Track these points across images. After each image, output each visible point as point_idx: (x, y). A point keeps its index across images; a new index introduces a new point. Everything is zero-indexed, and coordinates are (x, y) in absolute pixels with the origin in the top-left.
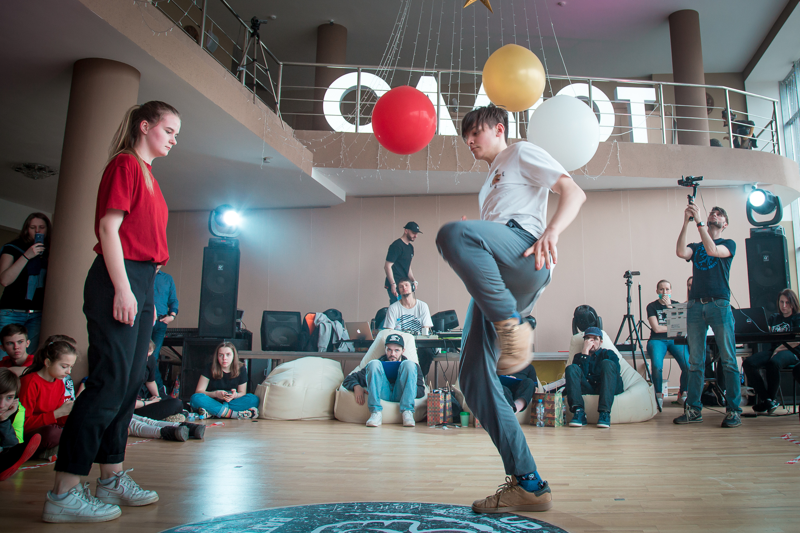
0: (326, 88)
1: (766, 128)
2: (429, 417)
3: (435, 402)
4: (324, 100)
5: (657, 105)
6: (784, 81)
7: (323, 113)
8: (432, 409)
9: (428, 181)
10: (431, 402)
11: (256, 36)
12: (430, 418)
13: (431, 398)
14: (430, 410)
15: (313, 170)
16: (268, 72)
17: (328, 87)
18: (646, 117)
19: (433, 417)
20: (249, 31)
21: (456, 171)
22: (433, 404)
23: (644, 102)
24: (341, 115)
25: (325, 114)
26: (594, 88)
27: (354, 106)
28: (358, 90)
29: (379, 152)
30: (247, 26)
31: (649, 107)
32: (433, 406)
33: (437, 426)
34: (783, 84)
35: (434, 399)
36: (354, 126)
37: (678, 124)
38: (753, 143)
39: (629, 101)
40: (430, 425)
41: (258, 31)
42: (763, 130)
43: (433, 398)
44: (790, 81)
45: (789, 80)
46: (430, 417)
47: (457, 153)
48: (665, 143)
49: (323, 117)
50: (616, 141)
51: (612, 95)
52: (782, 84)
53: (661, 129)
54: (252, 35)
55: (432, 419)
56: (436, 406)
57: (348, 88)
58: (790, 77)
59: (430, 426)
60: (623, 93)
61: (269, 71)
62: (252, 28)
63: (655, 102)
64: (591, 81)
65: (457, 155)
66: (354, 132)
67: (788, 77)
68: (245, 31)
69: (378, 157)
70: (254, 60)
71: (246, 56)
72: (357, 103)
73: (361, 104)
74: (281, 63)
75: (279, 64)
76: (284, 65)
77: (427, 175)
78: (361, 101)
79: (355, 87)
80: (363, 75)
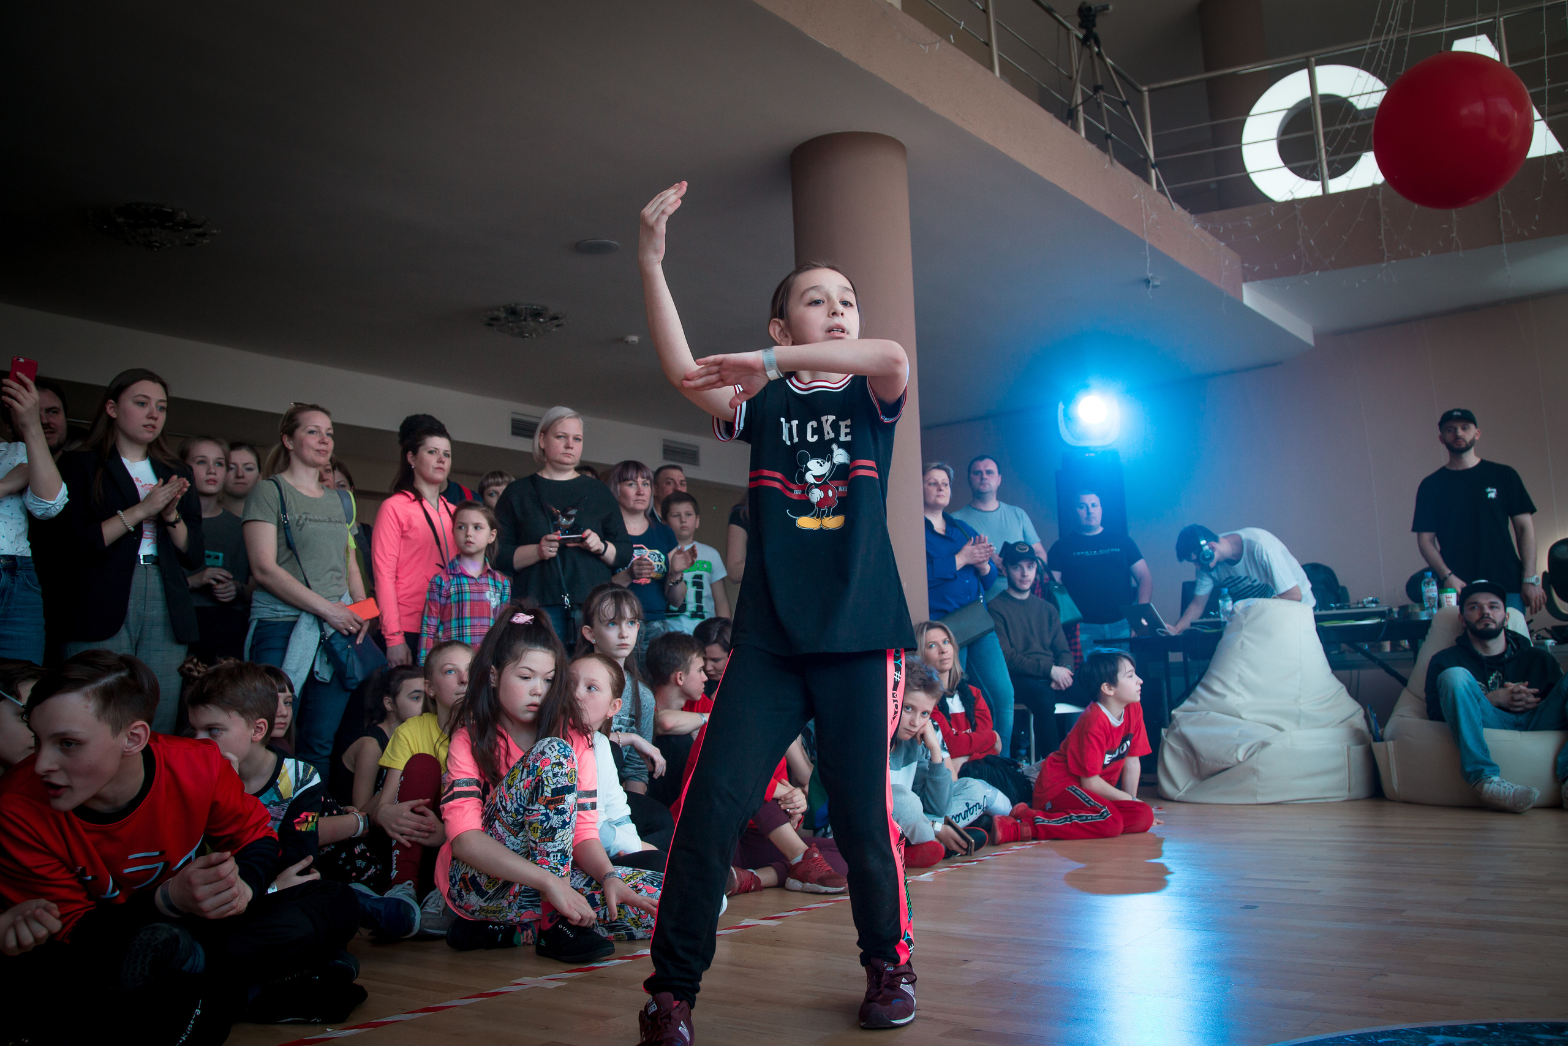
0: (1242, 116)
7: (1244, 169)
11: (1092, 41)
15: (1246, 289)
16: (1128, 107)
17: (1246, 112)
20: (1077, 37)
27: (1311, 141)
28: (1314, 105)
29: (1382, 225)
30: (1070, 26)
41: (1095, 30)
49: (1247, 177)
54: (1084, 42)
61: (1128, 104)
62: (1082, 26)
66: (1319, 193)
68: (1069, 39)
69: (1382, 237)
70: (1097, 89)
71: (1079, 86)
72: (1317, 133)
73: (1325, 135)
74: (1145, 89)
75: (1141, 92)
76: (1150, 91)
77: (1505, 255)
78: (1324, 126)
79: (1306, 100)
80: (1321, 71)
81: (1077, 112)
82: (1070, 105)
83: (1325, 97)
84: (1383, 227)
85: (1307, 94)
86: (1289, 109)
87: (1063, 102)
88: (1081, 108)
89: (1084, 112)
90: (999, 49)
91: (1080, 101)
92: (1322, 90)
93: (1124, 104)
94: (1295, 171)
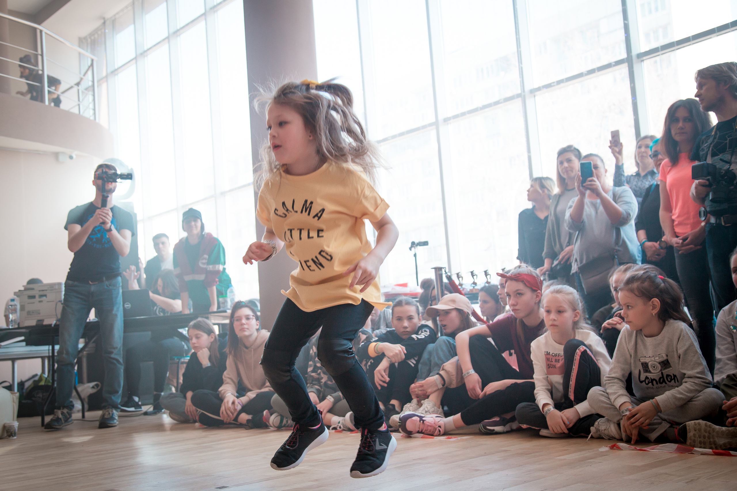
6: (85, 38)
34: (84, 40)
42: (71, 87)
45: (93, 38)
52: (82, 40)
58: (94, 34)
67: (91, 34)
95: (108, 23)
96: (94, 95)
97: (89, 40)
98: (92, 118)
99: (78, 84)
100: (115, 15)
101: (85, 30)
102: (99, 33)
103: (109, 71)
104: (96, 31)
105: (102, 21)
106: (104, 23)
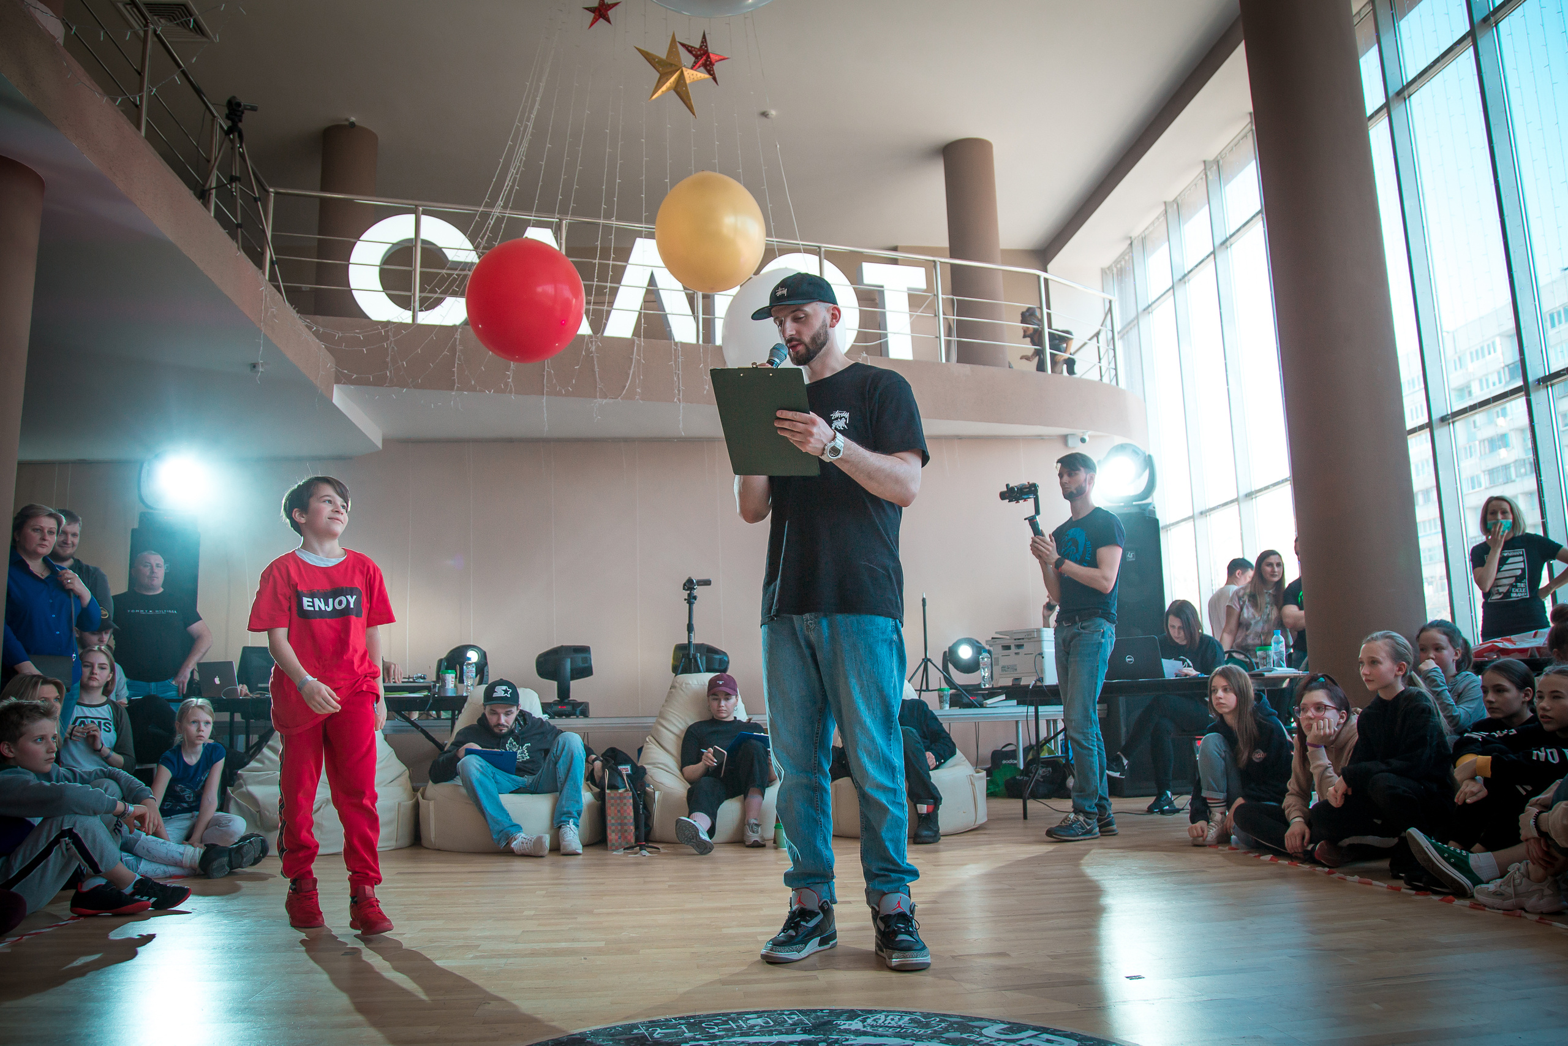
0: (353, 240)
1: (1090, 340)
2: (611, 834)
3: (622, 808)
4: (351, 261)
5: (929, 297)
6: (1110, 268)
7: (349, 286)
8: (616, 820)
9: (546, 415)
10: (616, 808)
11: (235, 135)
12: (612, 836)
13: (616, 801)
14: (613, 821)
15: (336, 390)
16: (259, 203)
17: (358, 238)
18: (911, 316)
19: (619, 835)
20: (221, 126)
21: (595, 397)
22: (619, 811)
23: (906, 290)
24: (382, 290)
25: (353, 286)
26: (826, 263)
27: (409, 275)
28: (416, 246)
29: (457, 360)
30: (216, 114)
31: (915, 300)
32: (619, 814)
33: (626, 851)
34: (1108, 272)
35: (622, 802)
36: (410, 313)
37: (963, 329)
38: (1070, 363)
39: (882, 287)
40: (614, 848)
41: (241, 125)
42: (1085, 344)
43: (619, 801)
44: (1121, 268)
45: (1119, 266)
46: (613, 834)
47: (596, 366)
48: (944, 360)
49: (350, 292)
50: (865, 355)
51: (854, 276)
52: (1106, 273)
53: (937, 337)
54: (228, 132)
55: (617, 837)
56: (625, 815)
57: (395, 241)
58: (1120, 261)
59: (614, 850)
60: (873, 274)
61: (260, 201)
62: (228, 117)
63: (925, 291)
64: (823, 249)
65: (597, 369)
66: (410, 321)
67: (1117, 262)
68: (213, 125)
69: (455, 369)
70: (233, 179)
71: (215, 172)
72: (415, 270)
73: (421, 273)
74: (271, 190)
75: (267, 192)
76: (276, 193)
77: (545, 404)
78: (421, 267)
79: (410, 240)
80: (425, 219)
81: (210, 194)
82: (204, 186)
83: (424, 242)
84: (457, 361)
85: (412, 235)
86: (393, 244)
87: (198, 181)
88: (214, 192)
89: (217, 197)
90: (148, 115)
91: (214, 185)
92: (424, 235)
93: (256, 200)
94: (391, 297)
95: (1135, 243)
96: (1114, 350)
97: (1115, 270)
98: (1114, 383)
99: (1097, 335)
100: (1144, 231)
101: (1108, 258)
102: (1127, 258)
103: (1140, 309)
104: (1122, 255)
105: (1129, 242)
106: (1131, 244)
